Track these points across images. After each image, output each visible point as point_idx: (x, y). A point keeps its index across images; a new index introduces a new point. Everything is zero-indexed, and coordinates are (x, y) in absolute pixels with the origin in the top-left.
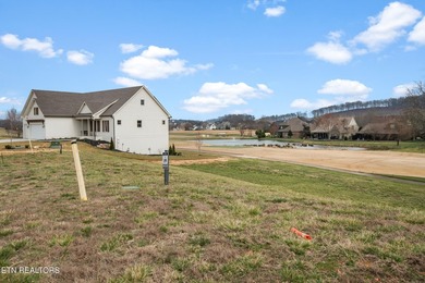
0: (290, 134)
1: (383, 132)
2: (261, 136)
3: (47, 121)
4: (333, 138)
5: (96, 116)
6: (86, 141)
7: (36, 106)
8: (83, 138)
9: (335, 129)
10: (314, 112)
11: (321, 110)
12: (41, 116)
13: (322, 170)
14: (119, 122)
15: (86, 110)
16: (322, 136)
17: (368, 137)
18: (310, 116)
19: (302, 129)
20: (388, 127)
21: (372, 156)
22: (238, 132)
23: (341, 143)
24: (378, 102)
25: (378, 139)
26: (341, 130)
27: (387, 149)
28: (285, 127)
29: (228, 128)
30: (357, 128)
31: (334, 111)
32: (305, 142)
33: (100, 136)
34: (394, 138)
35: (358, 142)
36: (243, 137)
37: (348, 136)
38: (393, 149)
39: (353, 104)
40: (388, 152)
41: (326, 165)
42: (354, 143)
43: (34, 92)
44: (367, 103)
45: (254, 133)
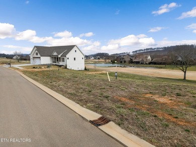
0: (125, 62)
1: (161, 61)
2: (113, 62)
3: (42, 57)
4: (142, 63)
5: (59, 56)
6: (56, 65)
7: (37, 52)
8: (54, 64)
9: (143, 60)
10: (133, 52)
11: (136, 51)
12: (39, 56)
13: (140, 76)
14: (68, 58)
15: (55, 54)
16: (138, 63)
17: (155, 63)
18: (131, 54)
19: (129, 59)
20: (162, 60)
21: (156, 71)
22: (104, 61)
23: (145, 66)
24: (159, 48)
25: (158, 64)
26: (145, 60)
27: (162, 68)
28: (123, 59)
29: (99, 59)
30: (151, 60)
31: (141, 52)
32: (131, 65)
33: (61, 63)
34: (164, 64)
35: (151, 65)
36: (106, 63)
37: (147, 63)
38: (164, 68)
39: (149, 49)
40: (162, 69)
41: (141, 74)
42: (149, 65)
43: (35, 47)
44: (154, 49)
45: (110, 61)
